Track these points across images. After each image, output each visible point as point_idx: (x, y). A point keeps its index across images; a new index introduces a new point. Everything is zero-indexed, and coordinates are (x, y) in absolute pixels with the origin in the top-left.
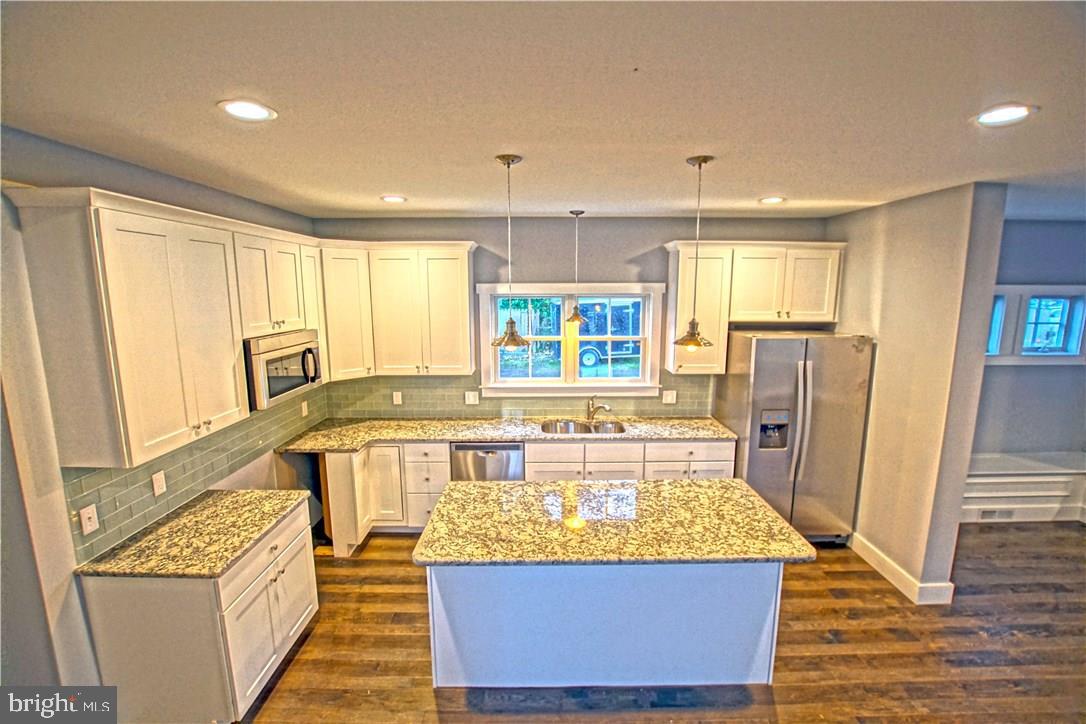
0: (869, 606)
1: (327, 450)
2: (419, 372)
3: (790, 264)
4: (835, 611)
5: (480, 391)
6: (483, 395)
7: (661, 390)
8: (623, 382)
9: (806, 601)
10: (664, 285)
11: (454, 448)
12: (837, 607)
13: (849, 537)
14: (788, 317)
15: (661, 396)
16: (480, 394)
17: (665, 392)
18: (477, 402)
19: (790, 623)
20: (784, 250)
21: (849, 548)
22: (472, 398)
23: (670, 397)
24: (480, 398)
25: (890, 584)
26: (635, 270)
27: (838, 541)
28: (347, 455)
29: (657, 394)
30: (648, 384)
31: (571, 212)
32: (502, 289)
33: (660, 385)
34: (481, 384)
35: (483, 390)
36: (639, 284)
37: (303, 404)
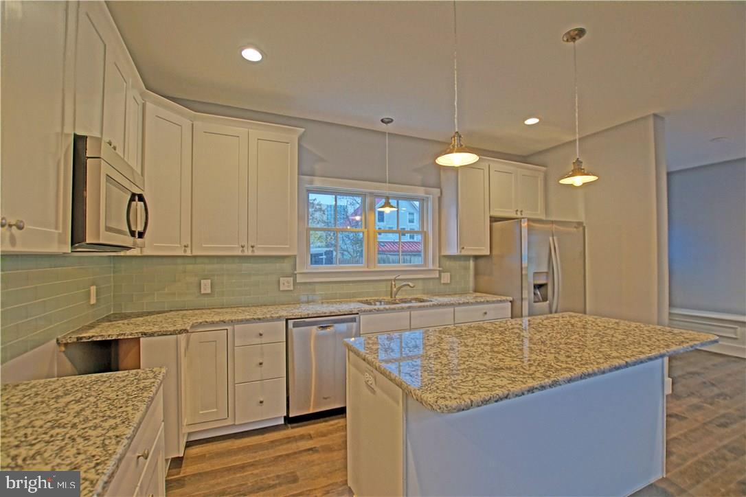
2: (243, 251)
5: (295, 277)
6: (298, 281)
7: (440, 272)
10: (439, 190)
14: (522, 214)
15: (440, 277)
16: (295, 281)
17: (442, 274)
18: (292, 288)
22: (287, 284)
23: (445, 278)
24: (295, 283)
26: (418, 177)
28: (174, 337)
29: (438, 276)
30: (431, 267)
31: (382, 121)
32: (318, 182)
33: (439, 267)
34: (295, 270)
35: (297, 276)
36: (423, 188)
37: (92, 288)
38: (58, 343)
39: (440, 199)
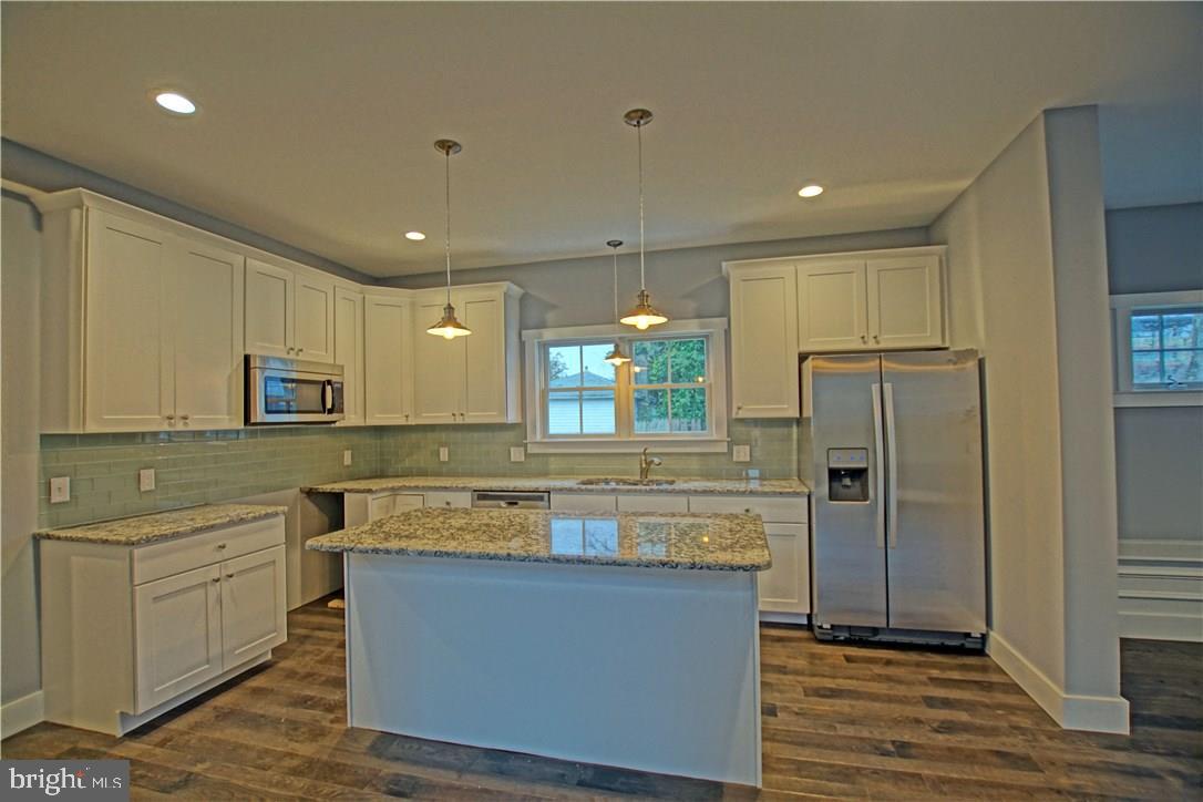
0: (978, 721)
1: (346, 490)
2: (454, 419)
3: (872, 278)
4: (918, 721)
5: (525, 446)
6: (529, 451)
7: (731, 444)
8: (685, 435)
9: (877, 705)
10: (725, 319)
11: (476, 497)
12: (922, 717)
13: (984, 637)
15: (730, 452)
16: (526, 450)
17: (735, 448)
18: (524, 459)
19: (838, 726)
20: (862, 262)
21: (988, 656)
22: (517, 455)
23: (741, 453)
24: (527, 455)
25: (1034, 701)
26: (691, 305)
27: (969, 644)
28: (364, 496)
29: (726, 450)
30: (715, 437)
31: (609, 244)
32: (548, 335)
33: (728, 436)
34: (526, 438)
35: (529, 445)
36: (696, 321)
37: (346, 452)
38: (302, 491)
39: (727, 332)
